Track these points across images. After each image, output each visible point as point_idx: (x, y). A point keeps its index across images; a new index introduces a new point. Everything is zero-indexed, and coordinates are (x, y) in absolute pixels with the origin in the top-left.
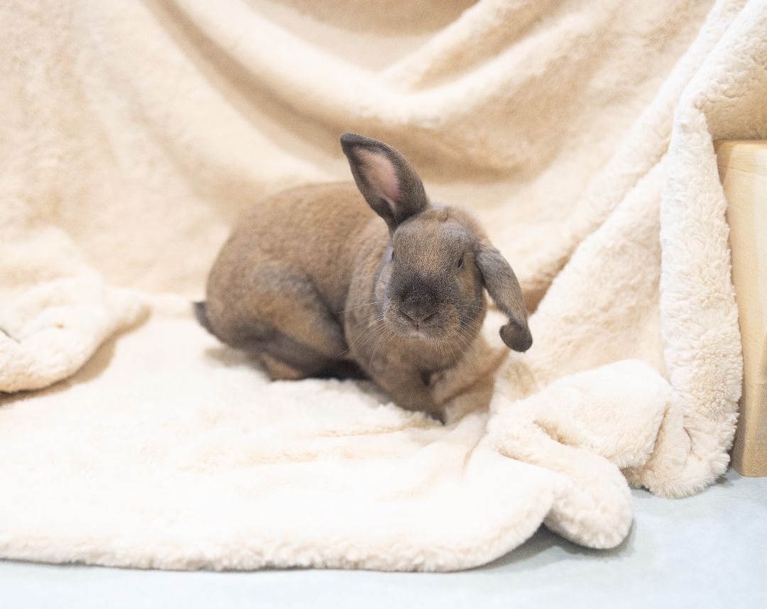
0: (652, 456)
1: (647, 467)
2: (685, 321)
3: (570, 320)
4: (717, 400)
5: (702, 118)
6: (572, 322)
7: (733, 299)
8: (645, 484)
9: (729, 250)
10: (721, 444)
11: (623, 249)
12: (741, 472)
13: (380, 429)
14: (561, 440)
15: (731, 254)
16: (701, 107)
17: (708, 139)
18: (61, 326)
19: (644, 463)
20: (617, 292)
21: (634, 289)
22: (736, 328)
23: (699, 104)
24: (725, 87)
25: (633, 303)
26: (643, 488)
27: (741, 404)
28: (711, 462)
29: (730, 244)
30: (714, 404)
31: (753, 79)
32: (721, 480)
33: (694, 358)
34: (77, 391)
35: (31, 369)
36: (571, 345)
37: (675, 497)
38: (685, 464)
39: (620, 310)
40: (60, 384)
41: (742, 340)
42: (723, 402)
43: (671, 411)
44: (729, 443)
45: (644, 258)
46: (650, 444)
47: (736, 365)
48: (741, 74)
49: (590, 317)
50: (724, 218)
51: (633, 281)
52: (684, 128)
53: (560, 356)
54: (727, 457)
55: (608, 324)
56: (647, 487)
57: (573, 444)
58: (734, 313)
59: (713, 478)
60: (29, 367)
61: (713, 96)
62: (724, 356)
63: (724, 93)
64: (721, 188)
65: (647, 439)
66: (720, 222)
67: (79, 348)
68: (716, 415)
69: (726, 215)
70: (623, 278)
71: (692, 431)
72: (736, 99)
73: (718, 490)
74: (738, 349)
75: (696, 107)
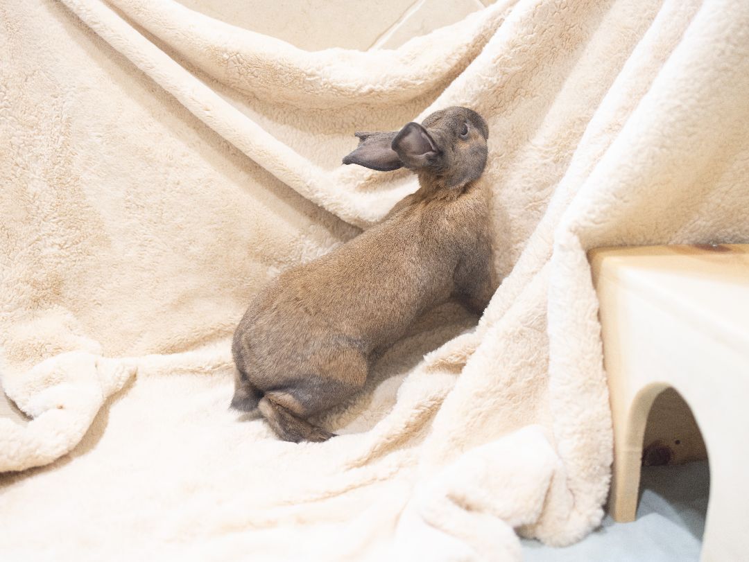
0: (542, 515)
1: (539, 523)
2: (568, 402)
3: (480, 395)
4: (593, 466)
5: (575, 240)
6: (481, 397)
7: (605, 383)
8: (536, 536)
9: (601, 343)
10: (597, 501)
11: (521, 333)
12: (614, 519)
13: (327, 495)
14: (469, 508)
15: (603, 346)
16: (575, 231)
17: (581, 255)
18: (61, 407)
19: (534, 521)
20: (518, 370)
21: (530, 365)
22: (607, 408)
23: (573, 229)
24: (593, 216)
25: (531, 377)
26: (535, 539)
27: (613, 467)
28: (589, 517)
29: (602, 337)
30: (591, 470)
31: (615, 209)
32: (598, 529)
33: (574, 433)
34: (77, 463)
35: (38, 452)
36: (481, 415)
37: (561, 546)
38: (568, 518)
39: (521, 384)
40: (64, 458)
41: (612, 417)
42: (598, 467)
43: (556, 477)
44: (603, 501)
45: (539, 340)
46: (539, 506)
47: (607, 438)
48: (604, 207)
49: (495, 392)
50: (596, 318)
51: (530, 360)
52: (562, 248)
53: (472, 426)
54: (601, 513)
55: (510, 396)
56: (538, 538)
57: (479, 510)
58: (606, 394)
59: (590, 529)
60: (36, 450)
61: (584, 224)
62: (598, 431)
63: (593, 221)
64: (594, 292)
65: (536, 502)
66: (594, 323)
67: (77, 427)
68: (592, 478)
69: (599, 314)
70: (522, 357)
71: (575, 492)
72: (602, 224)
73: (595, 538)
74: (609, 424)
75: (571, 231)
